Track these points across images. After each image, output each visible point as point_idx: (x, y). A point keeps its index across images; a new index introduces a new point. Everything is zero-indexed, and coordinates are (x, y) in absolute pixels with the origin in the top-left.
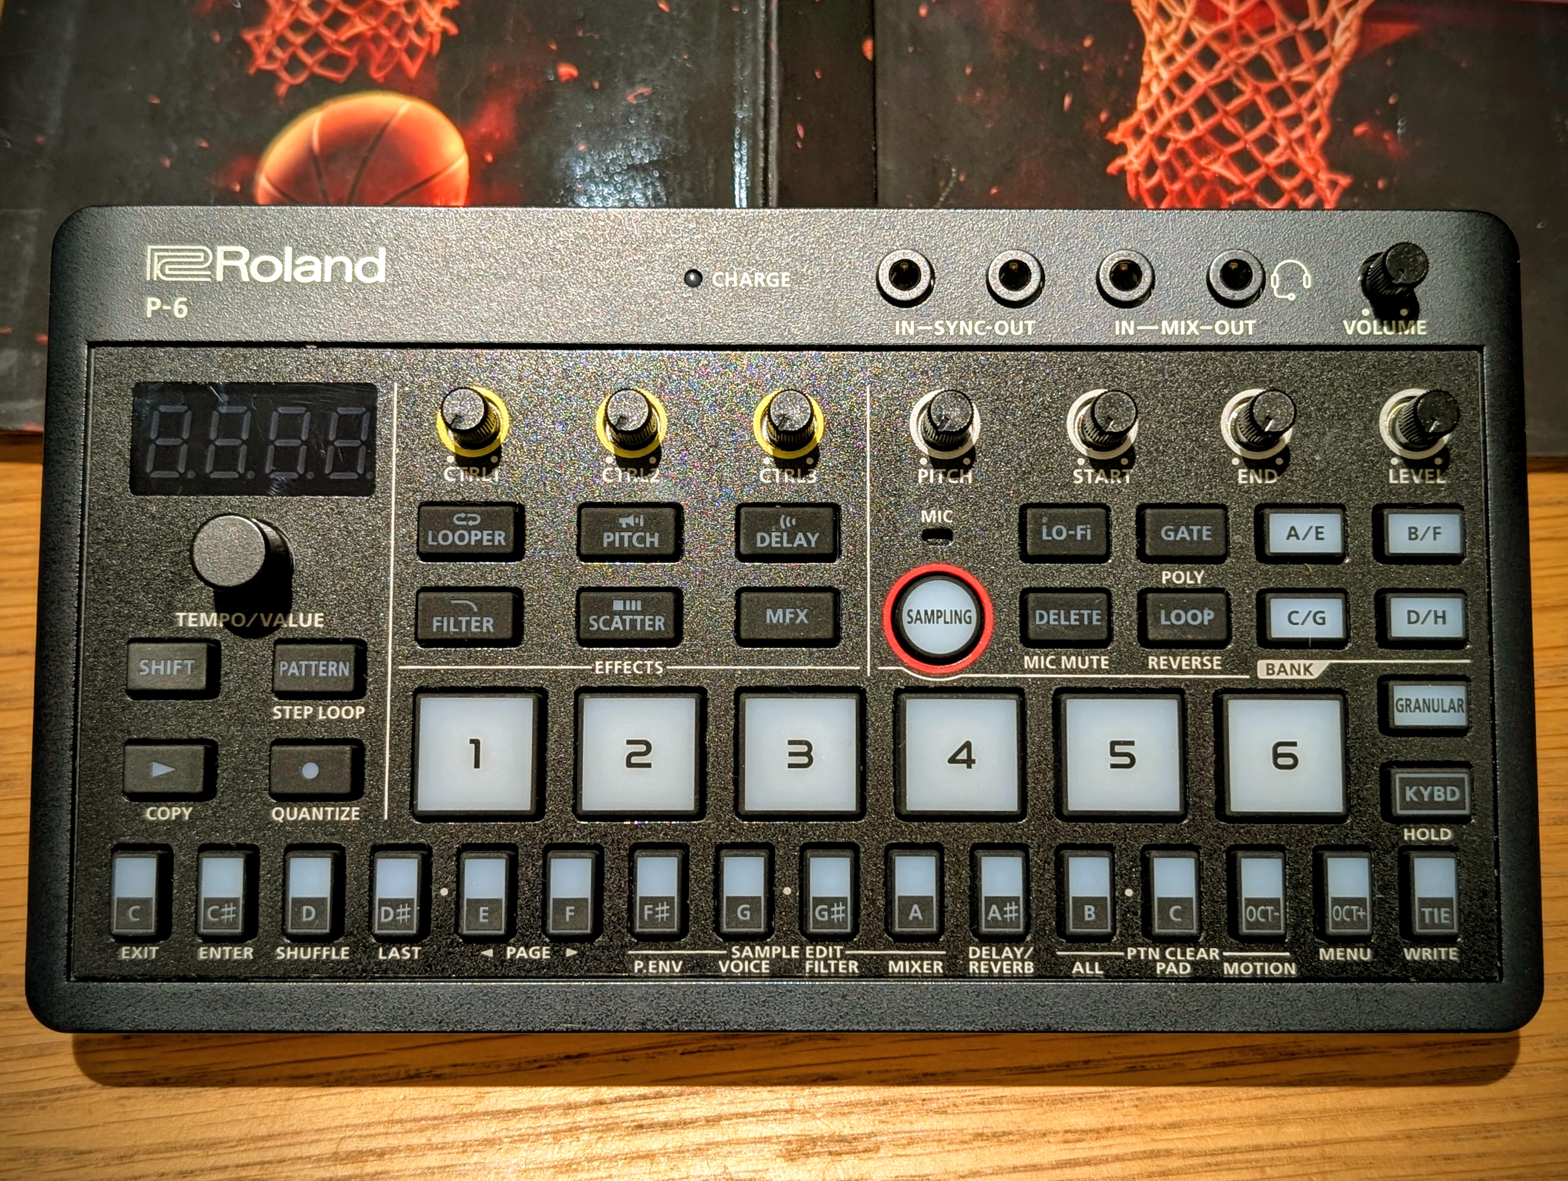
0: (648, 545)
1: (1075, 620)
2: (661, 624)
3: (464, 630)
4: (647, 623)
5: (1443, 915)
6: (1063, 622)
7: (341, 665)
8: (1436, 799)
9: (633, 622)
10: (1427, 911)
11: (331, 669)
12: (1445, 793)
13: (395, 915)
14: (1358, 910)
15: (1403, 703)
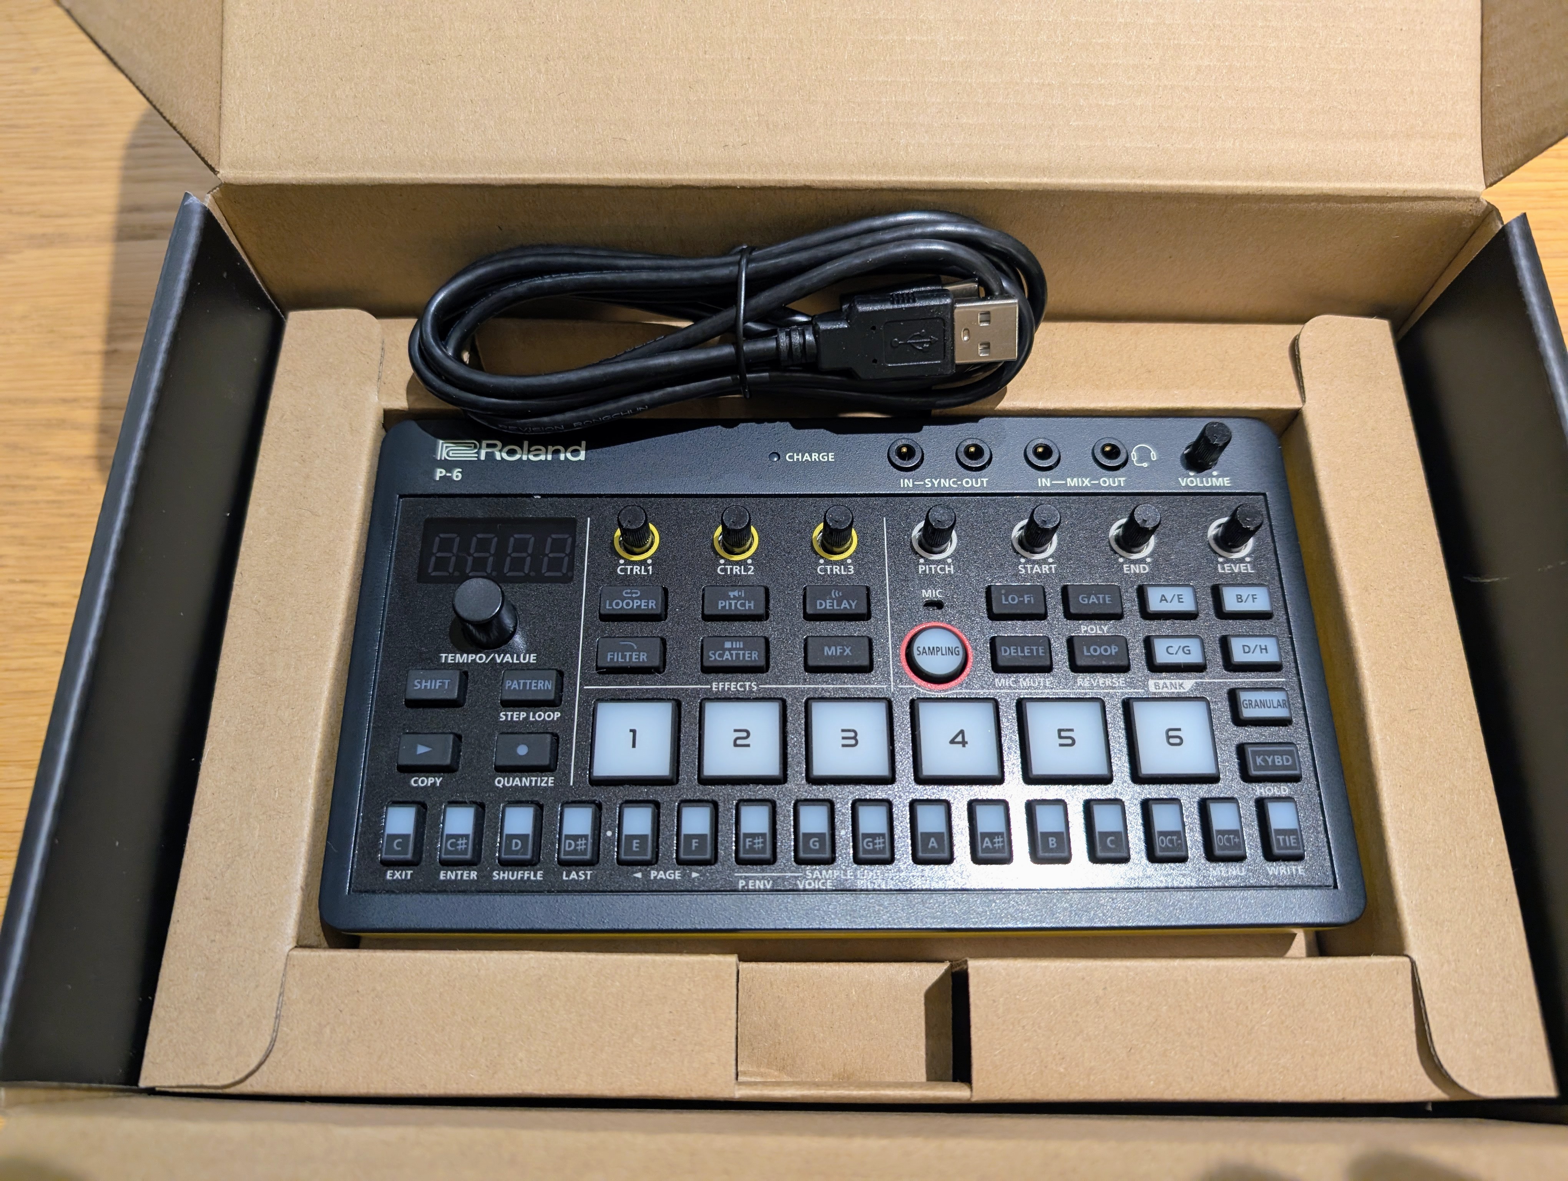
0: (747, 608)
1: (1028, 653)
2: (756, 656)
3: (628, 660)
4: (747, 655)
5: (1292, 841)
6: (1020, 654)
7: (547, 682)
8: (1277, 764)
9: (738, 655)
10: (1281, 838)
11: (539, 685)
12: (1282, 760)
13: (576, 845)
14: (1234, 838)
15: (1247, 702)
